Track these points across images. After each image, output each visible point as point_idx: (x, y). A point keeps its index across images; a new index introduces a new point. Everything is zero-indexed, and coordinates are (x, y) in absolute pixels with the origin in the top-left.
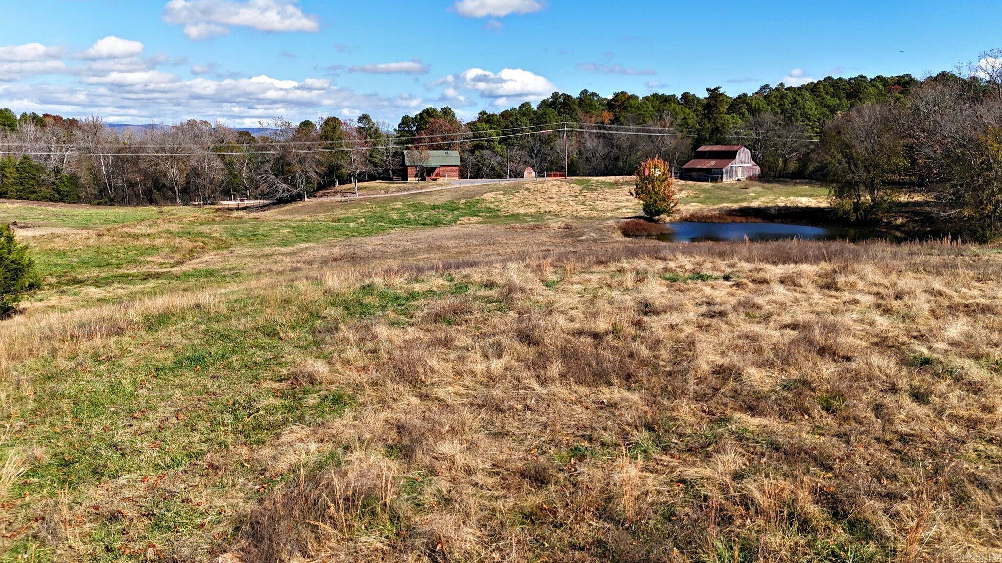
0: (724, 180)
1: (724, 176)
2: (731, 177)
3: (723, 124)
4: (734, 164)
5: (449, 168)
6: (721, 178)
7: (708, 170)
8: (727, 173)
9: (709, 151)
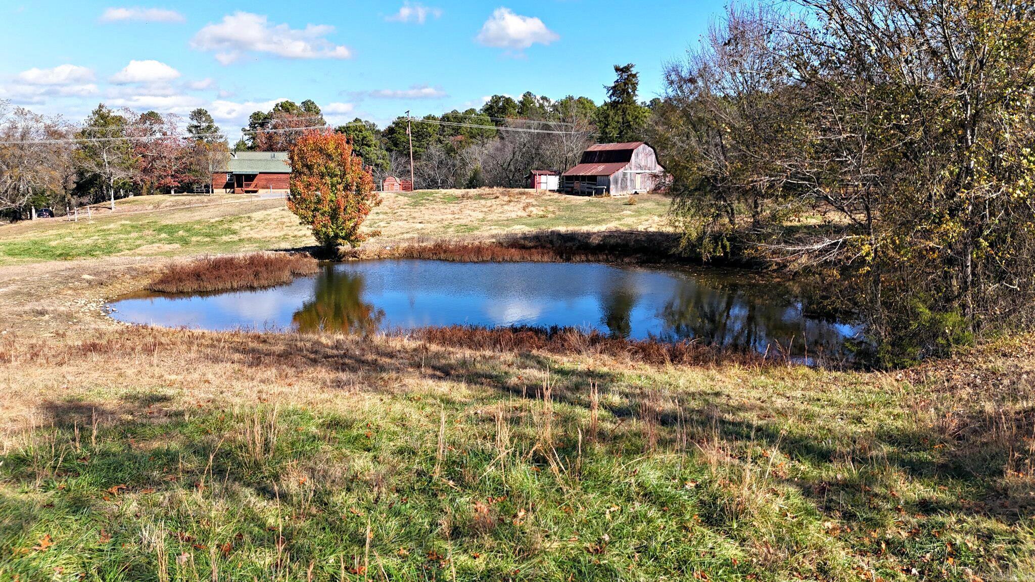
0: (613, 192)
1: (612, 187)
2: (624, 188)
3: (637, 117)
4: (629, 169)
5: (275, 176)
6: (608, 190)
7: (593, 178)
8: (616, 182)
9: (600, 151)
